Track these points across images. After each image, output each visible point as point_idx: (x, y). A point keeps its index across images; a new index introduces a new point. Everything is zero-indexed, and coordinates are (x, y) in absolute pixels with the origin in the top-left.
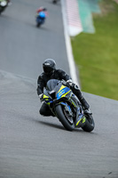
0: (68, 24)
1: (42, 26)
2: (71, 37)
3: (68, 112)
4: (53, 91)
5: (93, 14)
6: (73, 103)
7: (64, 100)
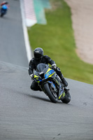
0: (26, 17)
1: (5, 16)
2: (28, 28)
3: (53, 89)
4: (42, 73)
5: (45, 9)
6: (57, 82)
7: (50, 79)
